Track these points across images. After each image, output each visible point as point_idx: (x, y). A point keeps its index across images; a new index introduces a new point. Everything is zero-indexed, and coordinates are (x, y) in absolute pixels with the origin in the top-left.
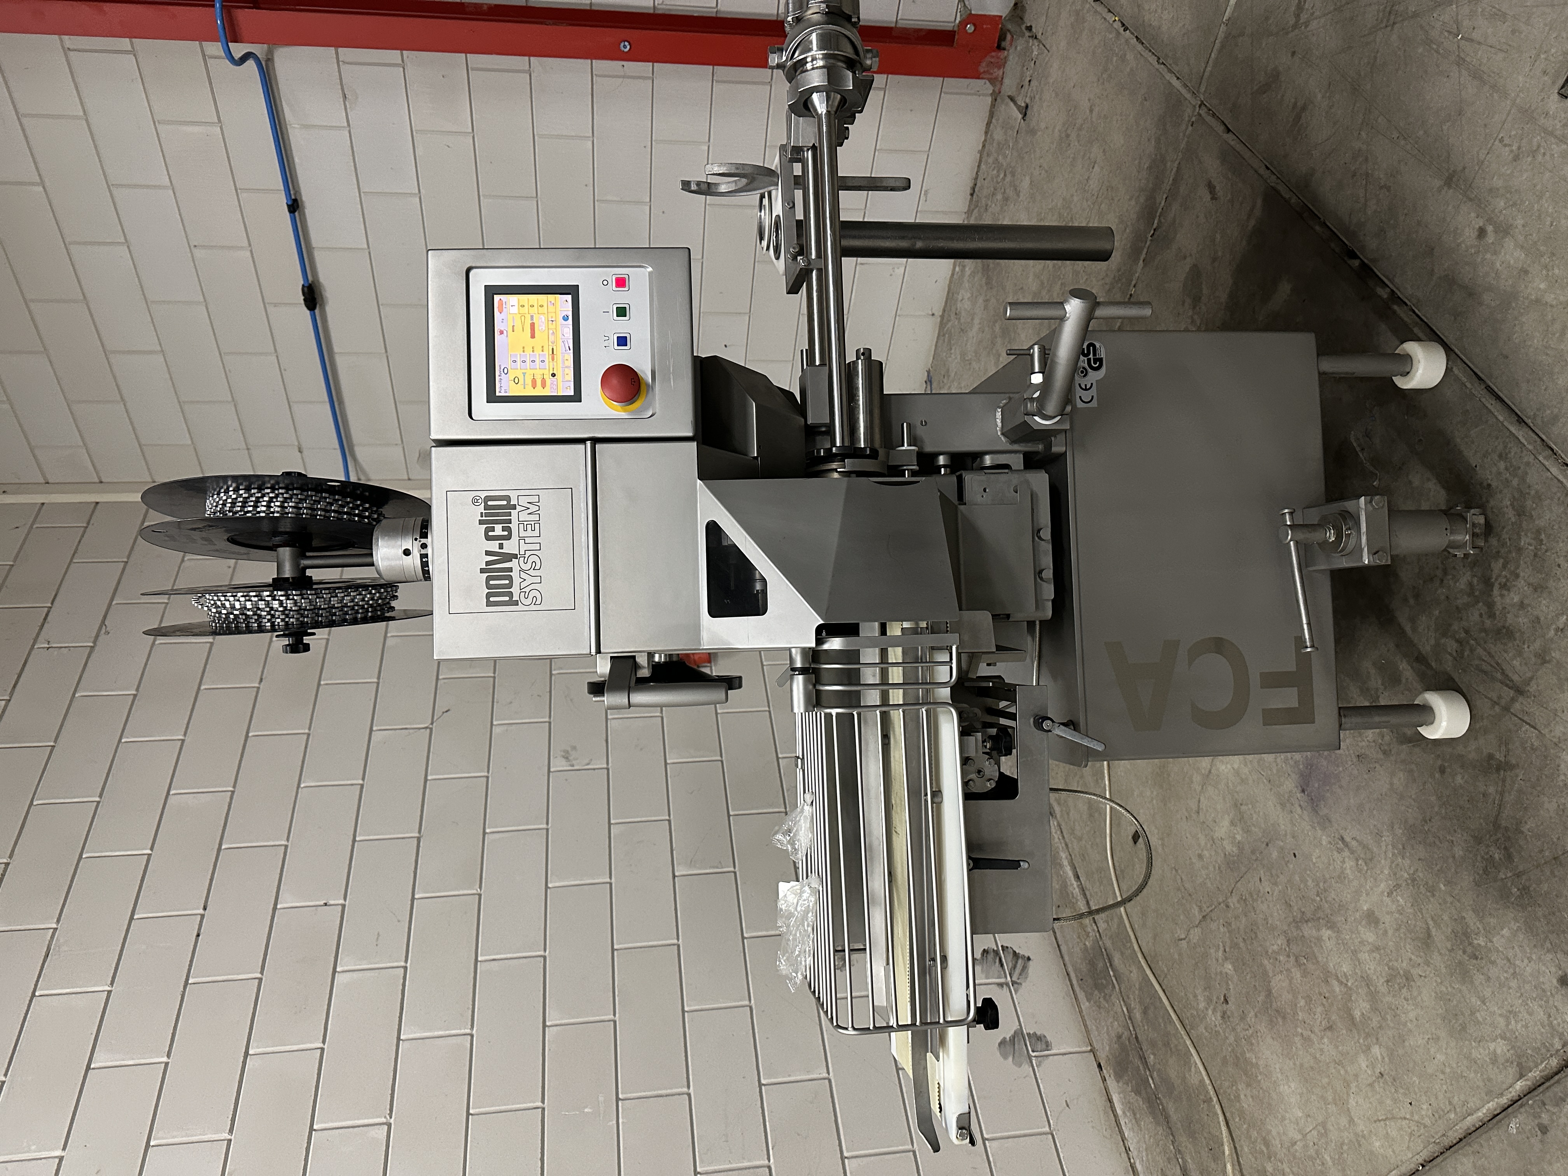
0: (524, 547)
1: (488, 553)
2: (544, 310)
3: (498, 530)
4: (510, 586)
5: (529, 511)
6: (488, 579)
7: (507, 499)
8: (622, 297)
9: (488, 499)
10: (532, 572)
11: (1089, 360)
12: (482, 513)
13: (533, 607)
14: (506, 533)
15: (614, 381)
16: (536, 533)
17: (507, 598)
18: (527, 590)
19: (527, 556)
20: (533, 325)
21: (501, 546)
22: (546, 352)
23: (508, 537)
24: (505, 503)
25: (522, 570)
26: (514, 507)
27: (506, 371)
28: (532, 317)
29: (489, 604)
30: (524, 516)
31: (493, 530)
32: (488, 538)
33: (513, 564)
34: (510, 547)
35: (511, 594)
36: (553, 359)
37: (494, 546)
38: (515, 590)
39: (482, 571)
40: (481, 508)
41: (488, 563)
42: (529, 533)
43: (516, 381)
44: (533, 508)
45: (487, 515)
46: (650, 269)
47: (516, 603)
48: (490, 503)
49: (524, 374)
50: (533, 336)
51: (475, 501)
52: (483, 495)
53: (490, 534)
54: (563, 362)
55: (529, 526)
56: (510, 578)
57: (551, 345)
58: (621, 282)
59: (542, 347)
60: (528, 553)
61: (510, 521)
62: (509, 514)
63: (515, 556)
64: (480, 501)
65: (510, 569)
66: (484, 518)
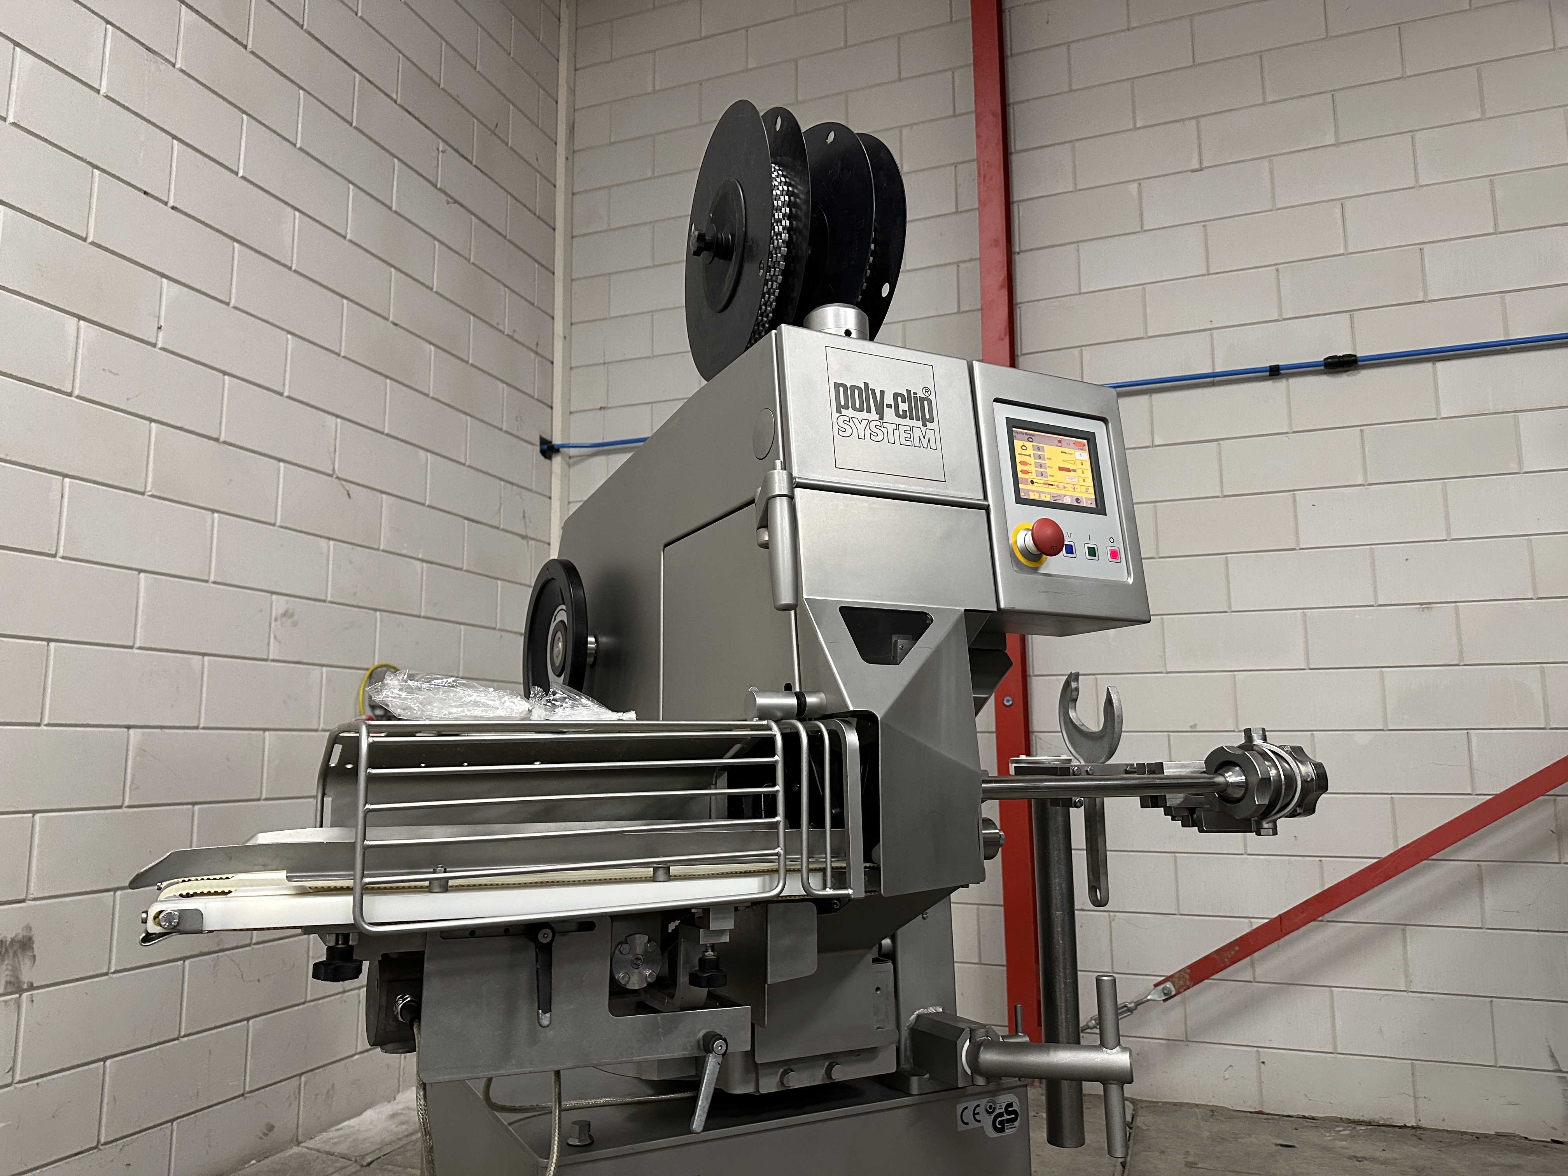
0: (891, 427)
1: (882, 393)
2: (1082, 483)
3: (903, 407)
4: (854, 409)
5: (922, 438)
6: (859, 388)
7: (931, 420)
8: (1104, 553)
9: (930, 402)
10: (868, 432)
11: (1001, 1115)
12: (916, 394)
13: (836, 427)
14: (901, 413)
15: (1049, 531)
16: (903, 442)
17: (842, 403)
18: (851, 424)
19: (882, 429)
20: (1068, 470)
21: (889, 406)
22: (1050, 478)
23: (897, 414)
24: (927, 417)
25: (869, 422)
26: (924, 425)
27: (1030, 439)
28: (1075, 471)
29: (837, 385)
30: (917, 433)
31: (903, 401)
32: (896, 395)
33: (874, 416)
34: (889, 414)
35: (846, 407)
36: (1045, 484)
37: (889, 400)
38: (850, 412)
39: (866, 384)
40: (920, 394)
41: (873, 391)
42: (903, 435)
43: (1024, 448)
44: (925, 442)
45: (915, 398)
46: (1130, 581)
47: (839, 411)
48: (926, 402)
49: (1030, 456)
50: (1061, 469)
51: (926, 389)
52: (932, 397)
53: (899, 398)
54: (1044, 493)
55: (908, 436)
56: (861, 409)
57: (1056, 484)
58: (1114, 554)
59: (1053, 476)
60: (885, 430)
61: (911, 418)
62: (918, 419)
63: (881, 418)
64: (927, 394)
65: (869, 411)
66: (912, 395)
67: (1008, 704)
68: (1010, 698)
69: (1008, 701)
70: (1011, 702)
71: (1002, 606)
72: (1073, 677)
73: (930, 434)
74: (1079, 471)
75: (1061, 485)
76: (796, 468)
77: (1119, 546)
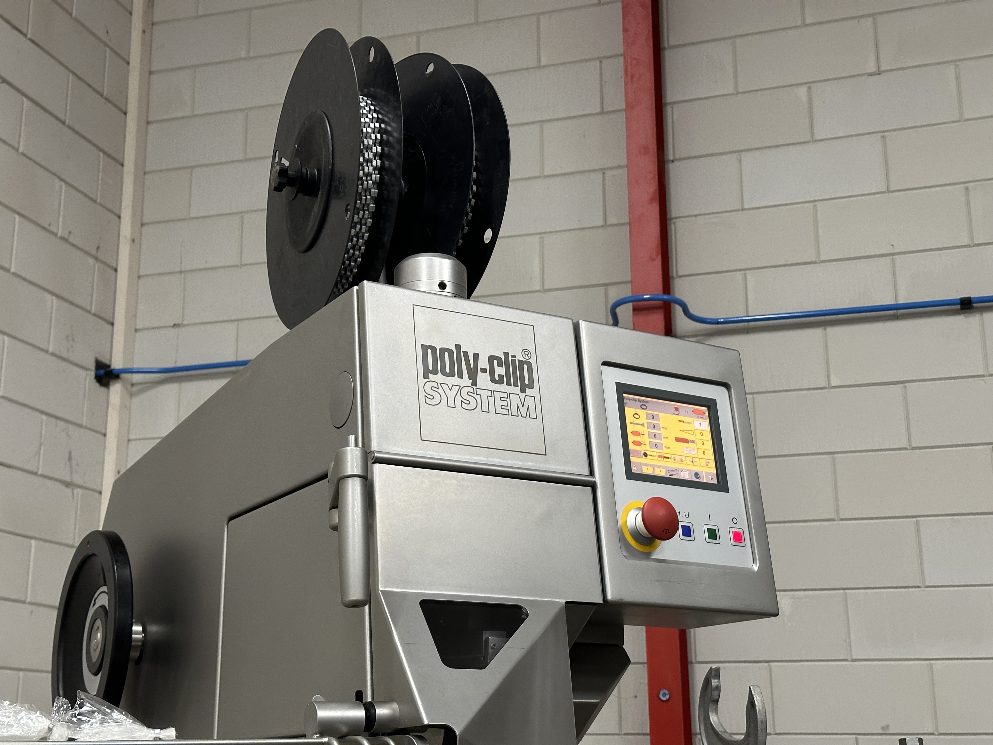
0: (485, 394)
1: (476, 356)
2: (701, 455)
3: (500, 371)
4: (444, 373)
5: (520, 406)
6: (450, 352)
7: (531, 386)
8: (726, 536)
9: (530, 366)
10: (459, 399)
12: (515, 357)
13: (422, 394)
14: (497, 378)
15: (661, 512)
16: (499, 410)
17: (431, 367)
18: (440, 391)
19: (475, 396)
20: (686, 441)
21: (484, 371)
22: (665, 450)
23: (493, 380)
24: (527, 382)
25: (460, 388)
26: (523, 391)
27: (643, 407)
28: (693, 442)
29: (425, 348)
30: (515, 400)
31: (500, 365)
32: (491, 359)
33: (466, 381)
34: (483, 379)
35: (435, 372)
36: (659, 456)
37: (483, 363)
38: (439, 377)
39: (458, 347)
40: (519, 357)
41: (466, 354)
42: (499, 403)
43: (636, 416)
44: (523, 410)
45: (514, 362)
46: (756, 568)
47: (426, 376)
48: (525, 366)
49: (643, 425)
50: (678, 440)
51: (525, 352)
52: (533, 361)
53: (495, 362)
54: (659, 467)
55: (505, 403)
56: (452, 374)
57: (673, 456)
58: (738, 537)
59: (669, 448)
60: (478, 398)
61: (509, 384)
62: (516, 385)
63: (474, 383)
64: (527, 357)
65: (461, 376)
66: (510, 358)
67: (664, 699)
68: (666, 692)
69: (664, 695)
70: (668, 697)
71: (609, 597)
72: (713, 673)
73: (529, 402)
74: (699, 442)
75: (677, 458)
76: (375, 440)
77: (742, 527)
